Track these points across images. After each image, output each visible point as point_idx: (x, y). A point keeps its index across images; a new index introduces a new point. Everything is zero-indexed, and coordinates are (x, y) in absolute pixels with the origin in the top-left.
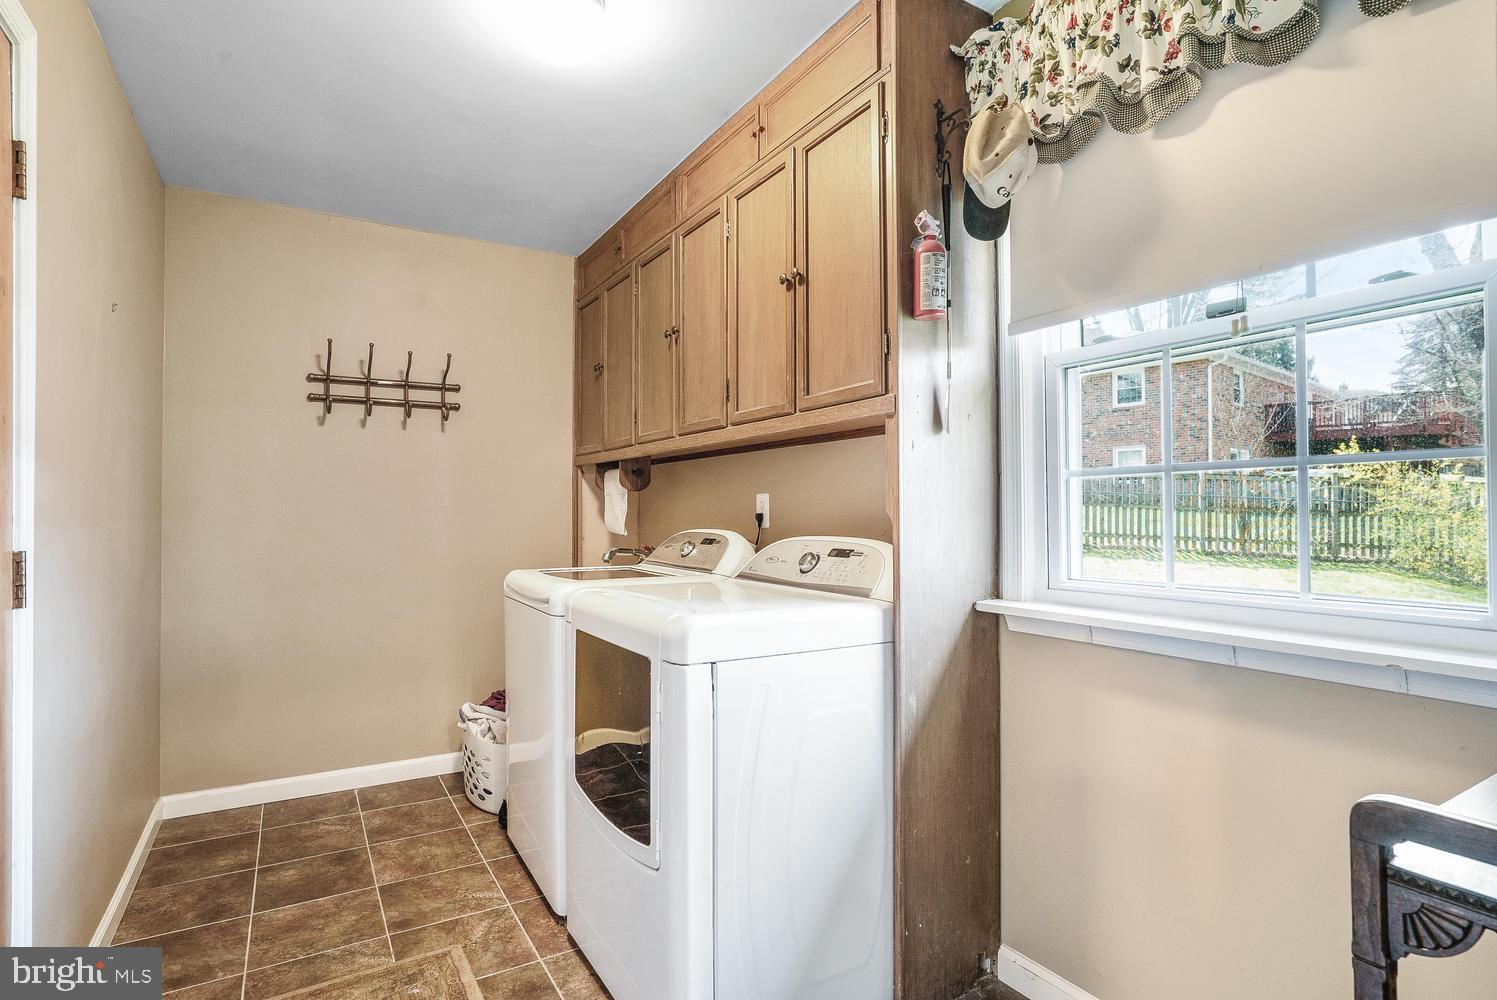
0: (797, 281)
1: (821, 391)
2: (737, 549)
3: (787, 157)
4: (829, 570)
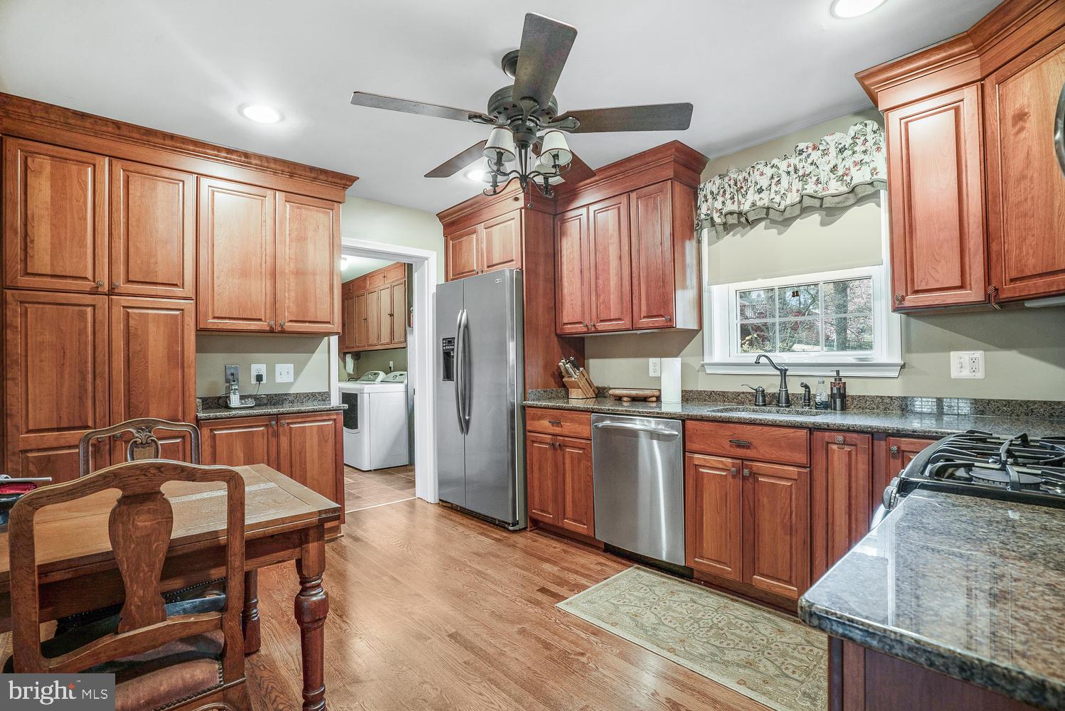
0: (391, 315)
1: (396, 340)
2: (382, 375)
3: (389, 286)
4: (398, 379)
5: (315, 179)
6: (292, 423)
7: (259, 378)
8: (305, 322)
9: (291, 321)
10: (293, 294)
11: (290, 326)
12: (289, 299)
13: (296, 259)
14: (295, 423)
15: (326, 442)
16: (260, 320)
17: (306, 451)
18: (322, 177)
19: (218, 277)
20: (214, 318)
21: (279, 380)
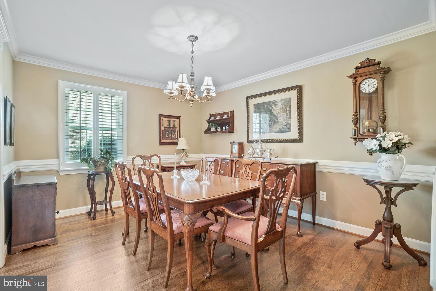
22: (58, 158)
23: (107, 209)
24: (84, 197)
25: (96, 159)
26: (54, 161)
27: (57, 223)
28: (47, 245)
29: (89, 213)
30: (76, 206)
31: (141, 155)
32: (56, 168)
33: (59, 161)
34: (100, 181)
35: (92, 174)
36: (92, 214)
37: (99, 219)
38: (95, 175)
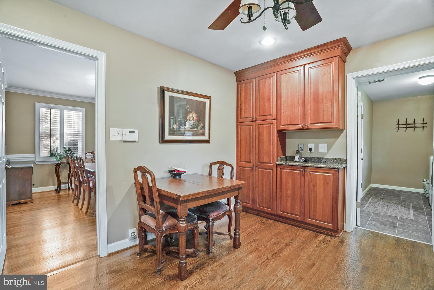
5: (322, 50)
6: (311, 172)
7: (311, 150)
8: (318, 123)
9: (312, 123)
10: (312, 111)
11: (311, 126)
12: (310, 113)
13: (314, 94)
14: (312, 172)
15: (328, 184)
16: (298, 124)
17: (317, 186)
18: (324, 48)
19: (283, 109)
20: (282, 125)
21: (320, 151)
22: (35, 153)
23: (69, 188)
24: (53, 180)
25: (60, 154)
26: (32, 155)
27: (33, 195)
28: (27, 203)
29: (56, 190)
30: (47, 185)
31: (91, 152)
32: (33, 160)
33: (35, 155)
34: (65, 169)
35: (58, 164)
36: (58, 190)
37: (62, 193)
38: (60, 164)
